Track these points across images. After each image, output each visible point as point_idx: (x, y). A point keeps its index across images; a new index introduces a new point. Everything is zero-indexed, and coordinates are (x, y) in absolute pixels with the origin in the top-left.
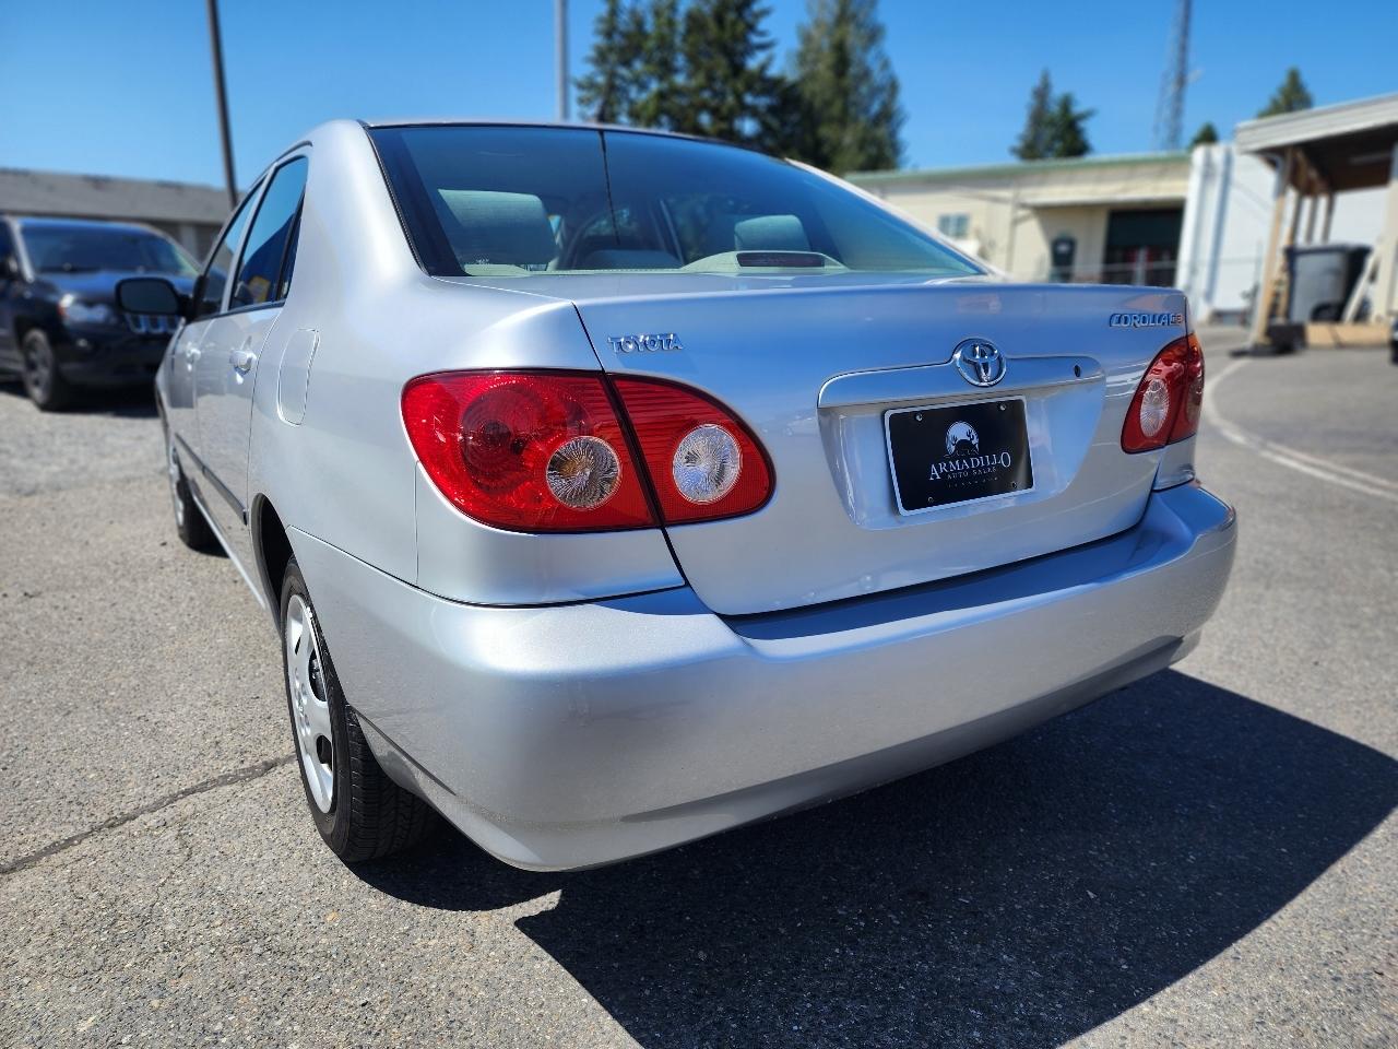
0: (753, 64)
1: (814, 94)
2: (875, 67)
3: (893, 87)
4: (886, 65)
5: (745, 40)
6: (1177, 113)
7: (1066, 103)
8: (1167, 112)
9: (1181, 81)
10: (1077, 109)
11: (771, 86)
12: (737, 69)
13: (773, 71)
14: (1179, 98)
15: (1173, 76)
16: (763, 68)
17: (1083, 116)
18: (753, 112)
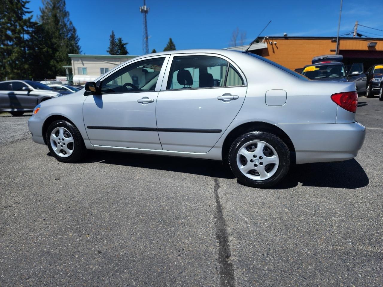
0: (26, 17)
1: (48, 29)
2: (68, 24)
3: (74, 30)
4: (71, 23)
5: (21, 9)
6: (147, 46)
7: (120, 40)
8: (145, 45)
9: (147, 38)
10: (123, 42)
11: (33, 25)
12: (20, 19)
13: (33, 20)
14: (147, 42)
15: (145, 36)
16: (30, 19)
17: (125, 44)
18: (28, 32)
